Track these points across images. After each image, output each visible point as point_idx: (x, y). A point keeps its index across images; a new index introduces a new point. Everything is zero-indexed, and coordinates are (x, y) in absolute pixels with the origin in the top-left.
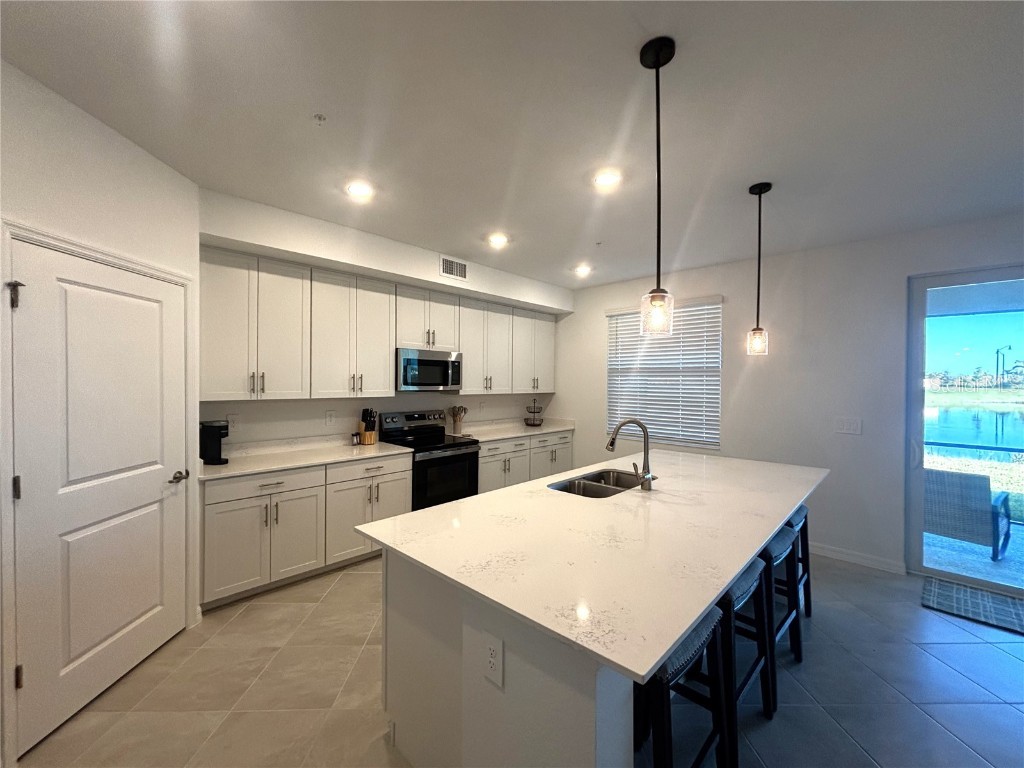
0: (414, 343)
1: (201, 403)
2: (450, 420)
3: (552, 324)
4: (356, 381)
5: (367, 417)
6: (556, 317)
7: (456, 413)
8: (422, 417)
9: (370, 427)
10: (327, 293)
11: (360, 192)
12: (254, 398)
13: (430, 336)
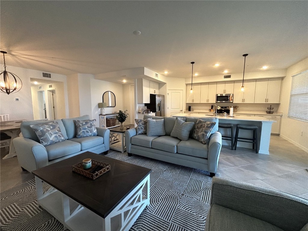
0: (221, 93)
1: (186, 103)
3: (280, 81)
4: (208, 100)
5: (212, 107)
6: (282, 78)
7: (235, 107)
8: (225, 107)
12: (192, 103)
13: (225, 91)
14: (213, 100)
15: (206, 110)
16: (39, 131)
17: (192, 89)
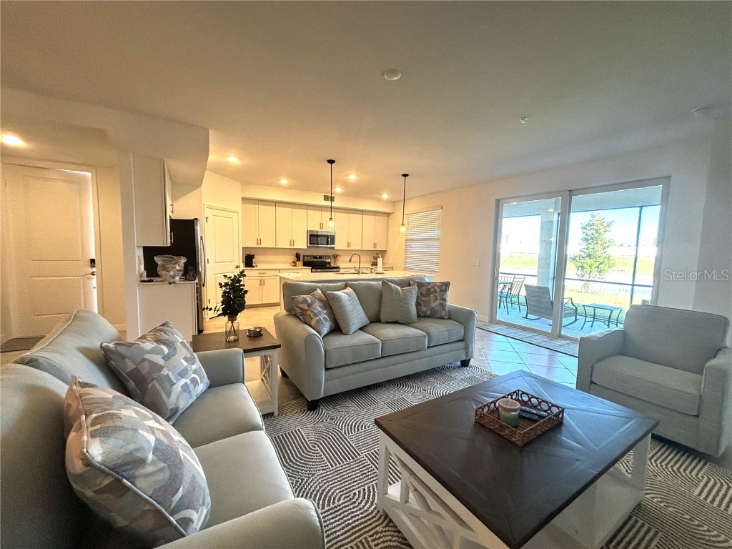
0: (315, 228)
1: (243, 248)
2: (333, 260)
3: (386, 218)
4: (292, 242)
5: (298, 256)
6: (388, 214)
7: (335, 257)
8: (320, 257)
9: (299, 260)
10: (282, 211)
11: (284, 182)
12: (258, 246)
13: (321, 225)
14: (302, 243)
15: (284, 262)
16: (150, 457)
17: (331, 219)
